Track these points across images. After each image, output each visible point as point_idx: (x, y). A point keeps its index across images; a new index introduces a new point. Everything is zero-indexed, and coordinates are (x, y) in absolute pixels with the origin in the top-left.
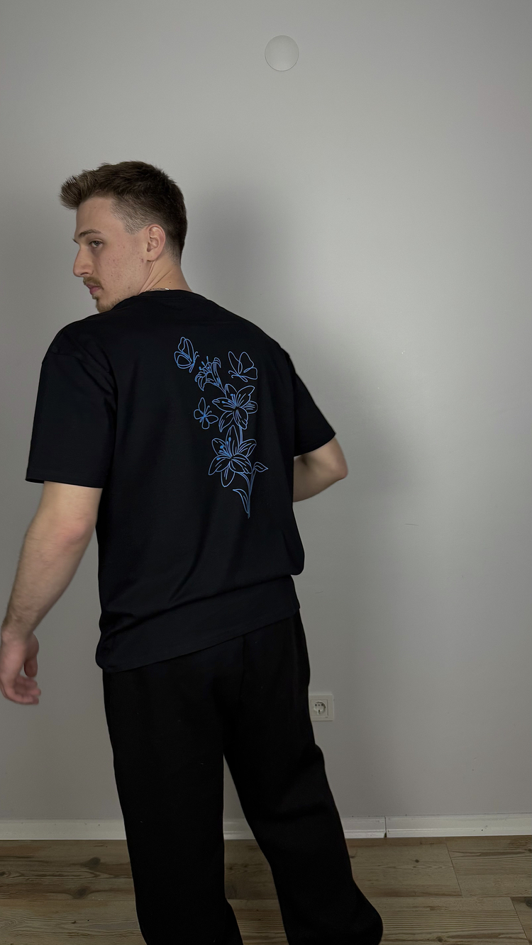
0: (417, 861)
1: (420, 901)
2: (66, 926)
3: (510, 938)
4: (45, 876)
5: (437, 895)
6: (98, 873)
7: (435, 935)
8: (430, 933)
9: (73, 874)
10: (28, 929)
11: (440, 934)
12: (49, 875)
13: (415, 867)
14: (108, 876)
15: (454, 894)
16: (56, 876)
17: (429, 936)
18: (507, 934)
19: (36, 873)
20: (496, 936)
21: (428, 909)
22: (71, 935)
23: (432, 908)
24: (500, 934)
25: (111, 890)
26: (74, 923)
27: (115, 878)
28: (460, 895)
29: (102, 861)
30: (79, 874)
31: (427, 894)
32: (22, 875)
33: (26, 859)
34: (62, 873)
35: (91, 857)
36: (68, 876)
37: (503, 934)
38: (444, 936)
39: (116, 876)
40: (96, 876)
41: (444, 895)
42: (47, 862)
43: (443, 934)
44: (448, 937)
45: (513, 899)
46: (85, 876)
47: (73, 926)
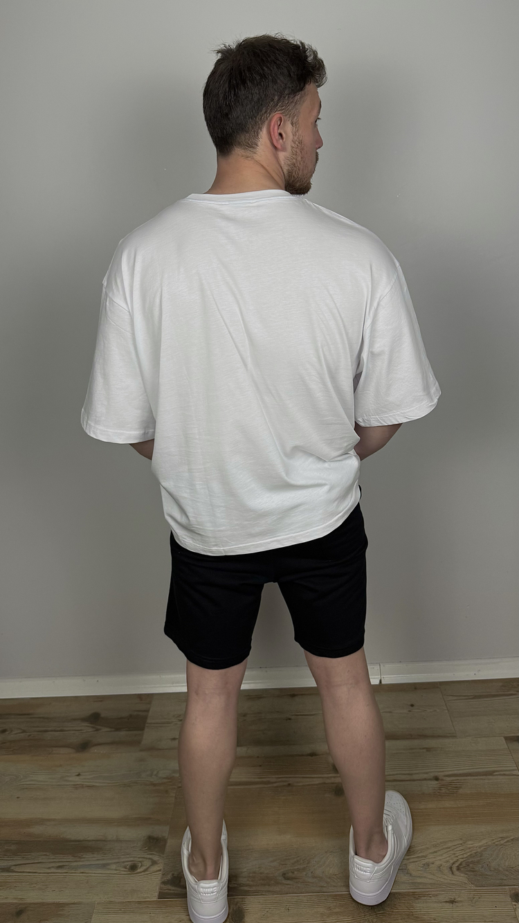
0: (412, 705)
1: (416, 743)
2: (70, 779)
3: (504, 775)
4: (47, 731)
5: (433, 737)
6: (99, 727)
7: (432, 775)
8: (427, 773)
9: (74, 728)
10: (33, 783)
11: (436, 774)
12: (51, 731)
13: (410, 711)
14: (109, 730)
15: (448, 735)
16: (57, 731)
17: (425, 776)
18: (501, 771)
19: (37, 729)
20: (491, 773)
21: (425, 750)
22: (76, 787)
23: (428, 749)
24: (495, 772)
25: (112, 743)
26: (79, 775)
28: (455, 737)
29: (102, 715)
30: (80, 728)
31: (423, 736)
32: (24, 731)
33: (26, 716)
34: (65, 729)
35: (92, 712)
36: (70, 731)
37: (497, 771)
38: (440, 775)
39: (117, 730)
40: (97, 730)
41: (439, 736)
42: (47, 718)
43: (440, 773)
44: (445, 776)
45: (506, 738)
46: (86, 730)
47: (77, 779)
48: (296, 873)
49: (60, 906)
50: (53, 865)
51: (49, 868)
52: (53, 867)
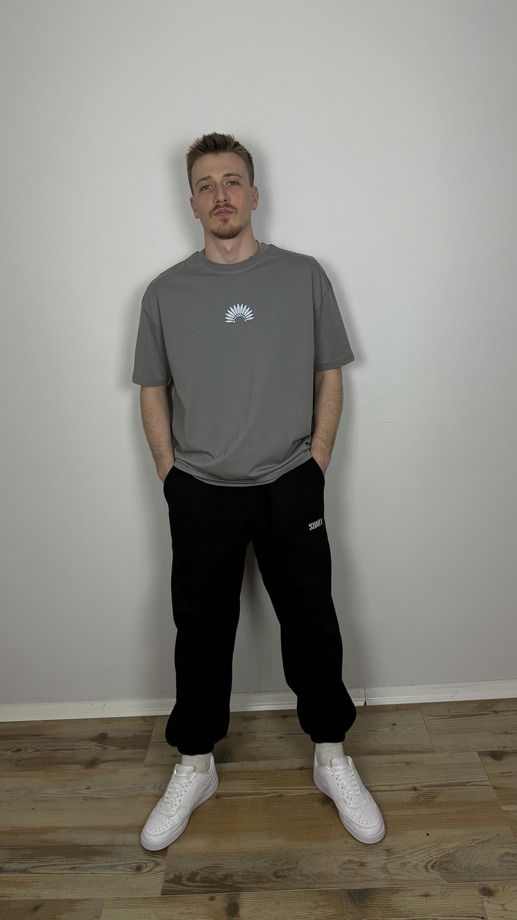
0: (394, 725)
1: (397, 757)
2: (81, 792)
3: (477, 785)
4: (58, 750)
5: (412, 752)
6: (106, 746)
7: (411, 786)
8: (406, 784)
9: (83, 747)
10: (47, 795)
11: (415, 785)
12: (63, 750)
13: (392, 730)
14: (116, 748)
15: (427, 751)
16: (68, 750)
17: (404, 787)
18: (474, 782)
19: (50, 748)
20: (464, 784)
21: (404, 764)
22: (86, 799)
23: (408, 763)
24: (468, 782)
25: (119, 760)
26: (88, 788)
27: (122, 749)
28: (433, 752)
29: (109, 736)
30: (89, 747)
31: (405, 752)
32: (37, 750)
33: (39, 737)
34: (75, 747)
35: (100, 733)
36: (79, 749)
37: (470, 782)
38: (418, 786)
40: (105, 749)
41: (418, 752)
42: (59, 739)
43: (418, 784)
44: (423, 787)
45: (480, 753)
46: (94, 749)
47: (87, 791)
48: (285, 872)
49: (72, 902)
50: (66, 867)
51: (63, 870)
52: (66, 869)
